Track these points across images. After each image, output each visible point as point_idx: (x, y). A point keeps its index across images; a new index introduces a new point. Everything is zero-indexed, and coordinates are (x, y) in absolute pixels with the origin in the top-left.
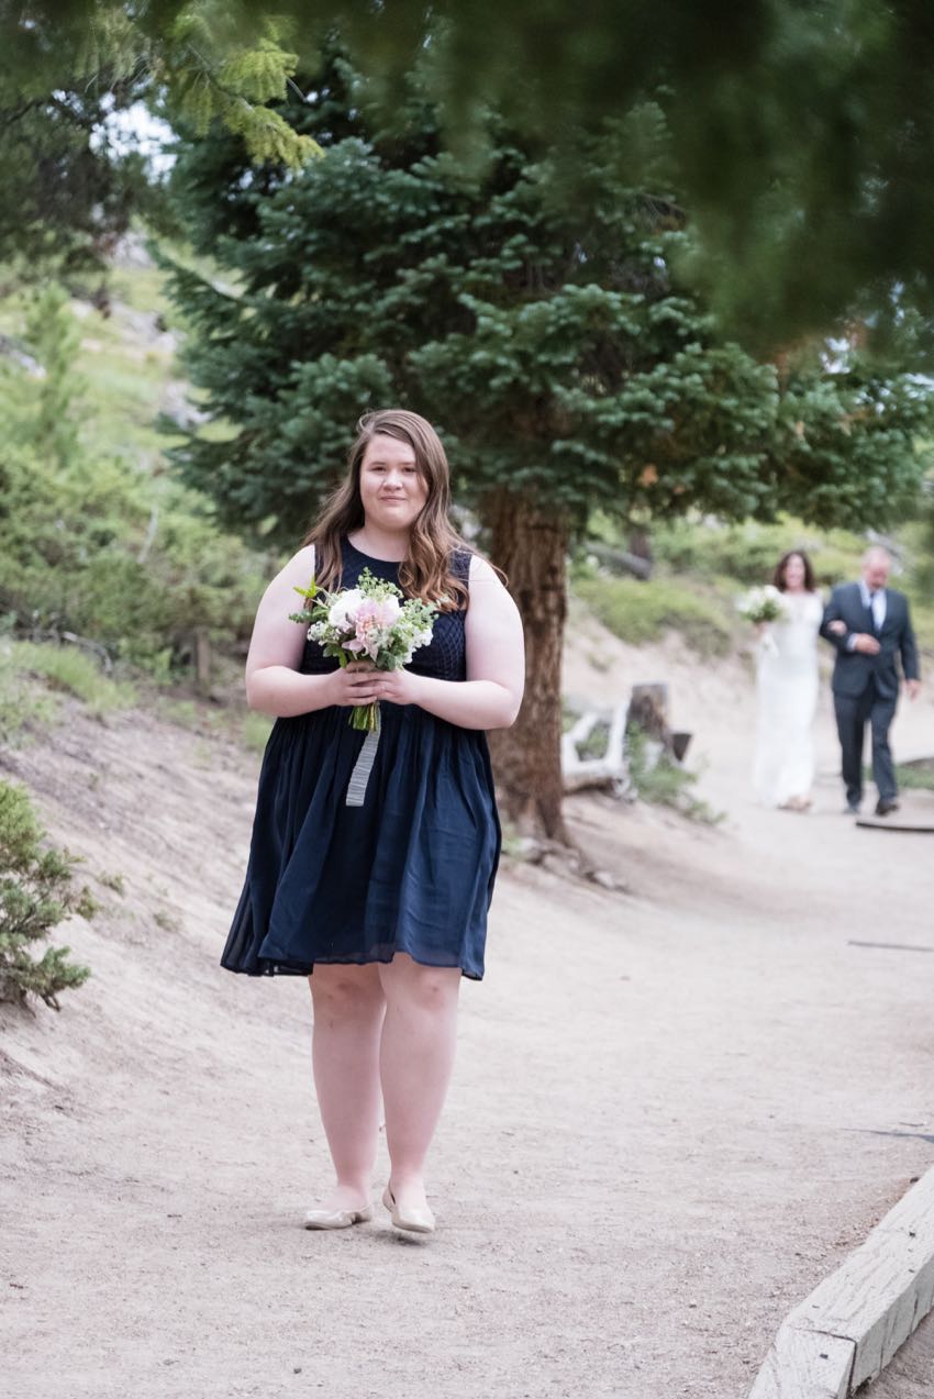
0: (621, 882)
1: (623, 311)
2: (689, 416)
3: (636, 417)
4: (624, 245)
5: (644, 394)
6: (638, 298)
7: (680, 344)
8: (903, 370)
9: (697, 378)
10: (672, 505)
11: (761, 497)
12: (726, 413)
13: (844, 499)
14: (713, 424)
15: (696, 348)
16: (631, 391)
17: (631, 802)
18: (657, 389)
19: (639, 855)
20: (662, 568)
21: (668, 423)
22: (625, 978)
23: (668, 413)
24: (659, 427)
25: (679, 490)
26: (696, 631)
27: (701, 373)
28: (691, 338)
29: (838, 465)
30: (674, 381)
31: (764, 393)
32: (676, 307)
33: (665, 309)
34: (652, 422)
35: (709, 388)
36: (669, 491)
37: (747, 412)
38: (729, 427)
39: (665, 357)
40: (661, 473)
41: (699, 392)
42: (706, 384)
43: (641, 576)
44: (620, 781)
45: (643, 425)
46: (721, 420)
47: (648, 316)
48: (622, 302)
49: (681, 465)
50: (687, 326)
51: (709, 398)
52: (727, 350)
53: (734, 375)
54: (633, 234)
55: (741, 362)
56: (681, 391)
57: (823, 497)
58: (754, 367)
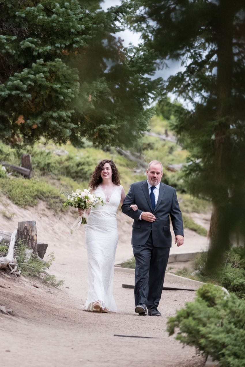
0: (11, 310)
1: (7, 44)
2: (39, 93)
3: (14, 93)
4: (8, 14)
5: (18, 82)
6: (14, 38)
7: (34, 59)
8: (138, 72)
9: (42, 75)
10: (32, 135)
11: (73, 130)
12: (56, 91)
13: (111, 131)
14: (50, 96)
15: (41, 61)
16: (11, 80)
17: (18, 275)
18: (24, 80)
19: (20, 299)
20: (37, 172)
21: (29, 96)
22: (8, 351)
23: (28, 92)
24: (24, 97)
25: (35, 127)
26: (52, 201)
27: (44, 72)
28: (39, 56)
29: (108, 115)
30: (32, 76)
31: (73, 82)
32: (32, 42)
33: (27, 43)
34: (22, 95)
35: (48, 80)
36: (30, 127)
37: (66, 91)
38: (57, 97)
39: (27, 65)
40: (26, 119)
41: (43, 81)
42: (46, 77)
43: (27, 177)
44: (13, 267)
45: (17, 97)
46: (53, 94)
47: (19, 47)
48: (7, 39)
49: (35, 116)
50: (37, 51)
51: (48, 84)
52: (56, 62)
53: (59, 73)
54: (11, 8)
55: (63, 67)
56: (35, 81)
57: (101, 130)
58: (68, 69)
